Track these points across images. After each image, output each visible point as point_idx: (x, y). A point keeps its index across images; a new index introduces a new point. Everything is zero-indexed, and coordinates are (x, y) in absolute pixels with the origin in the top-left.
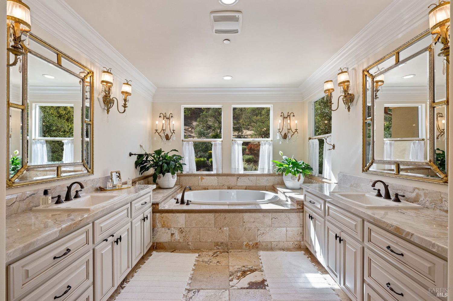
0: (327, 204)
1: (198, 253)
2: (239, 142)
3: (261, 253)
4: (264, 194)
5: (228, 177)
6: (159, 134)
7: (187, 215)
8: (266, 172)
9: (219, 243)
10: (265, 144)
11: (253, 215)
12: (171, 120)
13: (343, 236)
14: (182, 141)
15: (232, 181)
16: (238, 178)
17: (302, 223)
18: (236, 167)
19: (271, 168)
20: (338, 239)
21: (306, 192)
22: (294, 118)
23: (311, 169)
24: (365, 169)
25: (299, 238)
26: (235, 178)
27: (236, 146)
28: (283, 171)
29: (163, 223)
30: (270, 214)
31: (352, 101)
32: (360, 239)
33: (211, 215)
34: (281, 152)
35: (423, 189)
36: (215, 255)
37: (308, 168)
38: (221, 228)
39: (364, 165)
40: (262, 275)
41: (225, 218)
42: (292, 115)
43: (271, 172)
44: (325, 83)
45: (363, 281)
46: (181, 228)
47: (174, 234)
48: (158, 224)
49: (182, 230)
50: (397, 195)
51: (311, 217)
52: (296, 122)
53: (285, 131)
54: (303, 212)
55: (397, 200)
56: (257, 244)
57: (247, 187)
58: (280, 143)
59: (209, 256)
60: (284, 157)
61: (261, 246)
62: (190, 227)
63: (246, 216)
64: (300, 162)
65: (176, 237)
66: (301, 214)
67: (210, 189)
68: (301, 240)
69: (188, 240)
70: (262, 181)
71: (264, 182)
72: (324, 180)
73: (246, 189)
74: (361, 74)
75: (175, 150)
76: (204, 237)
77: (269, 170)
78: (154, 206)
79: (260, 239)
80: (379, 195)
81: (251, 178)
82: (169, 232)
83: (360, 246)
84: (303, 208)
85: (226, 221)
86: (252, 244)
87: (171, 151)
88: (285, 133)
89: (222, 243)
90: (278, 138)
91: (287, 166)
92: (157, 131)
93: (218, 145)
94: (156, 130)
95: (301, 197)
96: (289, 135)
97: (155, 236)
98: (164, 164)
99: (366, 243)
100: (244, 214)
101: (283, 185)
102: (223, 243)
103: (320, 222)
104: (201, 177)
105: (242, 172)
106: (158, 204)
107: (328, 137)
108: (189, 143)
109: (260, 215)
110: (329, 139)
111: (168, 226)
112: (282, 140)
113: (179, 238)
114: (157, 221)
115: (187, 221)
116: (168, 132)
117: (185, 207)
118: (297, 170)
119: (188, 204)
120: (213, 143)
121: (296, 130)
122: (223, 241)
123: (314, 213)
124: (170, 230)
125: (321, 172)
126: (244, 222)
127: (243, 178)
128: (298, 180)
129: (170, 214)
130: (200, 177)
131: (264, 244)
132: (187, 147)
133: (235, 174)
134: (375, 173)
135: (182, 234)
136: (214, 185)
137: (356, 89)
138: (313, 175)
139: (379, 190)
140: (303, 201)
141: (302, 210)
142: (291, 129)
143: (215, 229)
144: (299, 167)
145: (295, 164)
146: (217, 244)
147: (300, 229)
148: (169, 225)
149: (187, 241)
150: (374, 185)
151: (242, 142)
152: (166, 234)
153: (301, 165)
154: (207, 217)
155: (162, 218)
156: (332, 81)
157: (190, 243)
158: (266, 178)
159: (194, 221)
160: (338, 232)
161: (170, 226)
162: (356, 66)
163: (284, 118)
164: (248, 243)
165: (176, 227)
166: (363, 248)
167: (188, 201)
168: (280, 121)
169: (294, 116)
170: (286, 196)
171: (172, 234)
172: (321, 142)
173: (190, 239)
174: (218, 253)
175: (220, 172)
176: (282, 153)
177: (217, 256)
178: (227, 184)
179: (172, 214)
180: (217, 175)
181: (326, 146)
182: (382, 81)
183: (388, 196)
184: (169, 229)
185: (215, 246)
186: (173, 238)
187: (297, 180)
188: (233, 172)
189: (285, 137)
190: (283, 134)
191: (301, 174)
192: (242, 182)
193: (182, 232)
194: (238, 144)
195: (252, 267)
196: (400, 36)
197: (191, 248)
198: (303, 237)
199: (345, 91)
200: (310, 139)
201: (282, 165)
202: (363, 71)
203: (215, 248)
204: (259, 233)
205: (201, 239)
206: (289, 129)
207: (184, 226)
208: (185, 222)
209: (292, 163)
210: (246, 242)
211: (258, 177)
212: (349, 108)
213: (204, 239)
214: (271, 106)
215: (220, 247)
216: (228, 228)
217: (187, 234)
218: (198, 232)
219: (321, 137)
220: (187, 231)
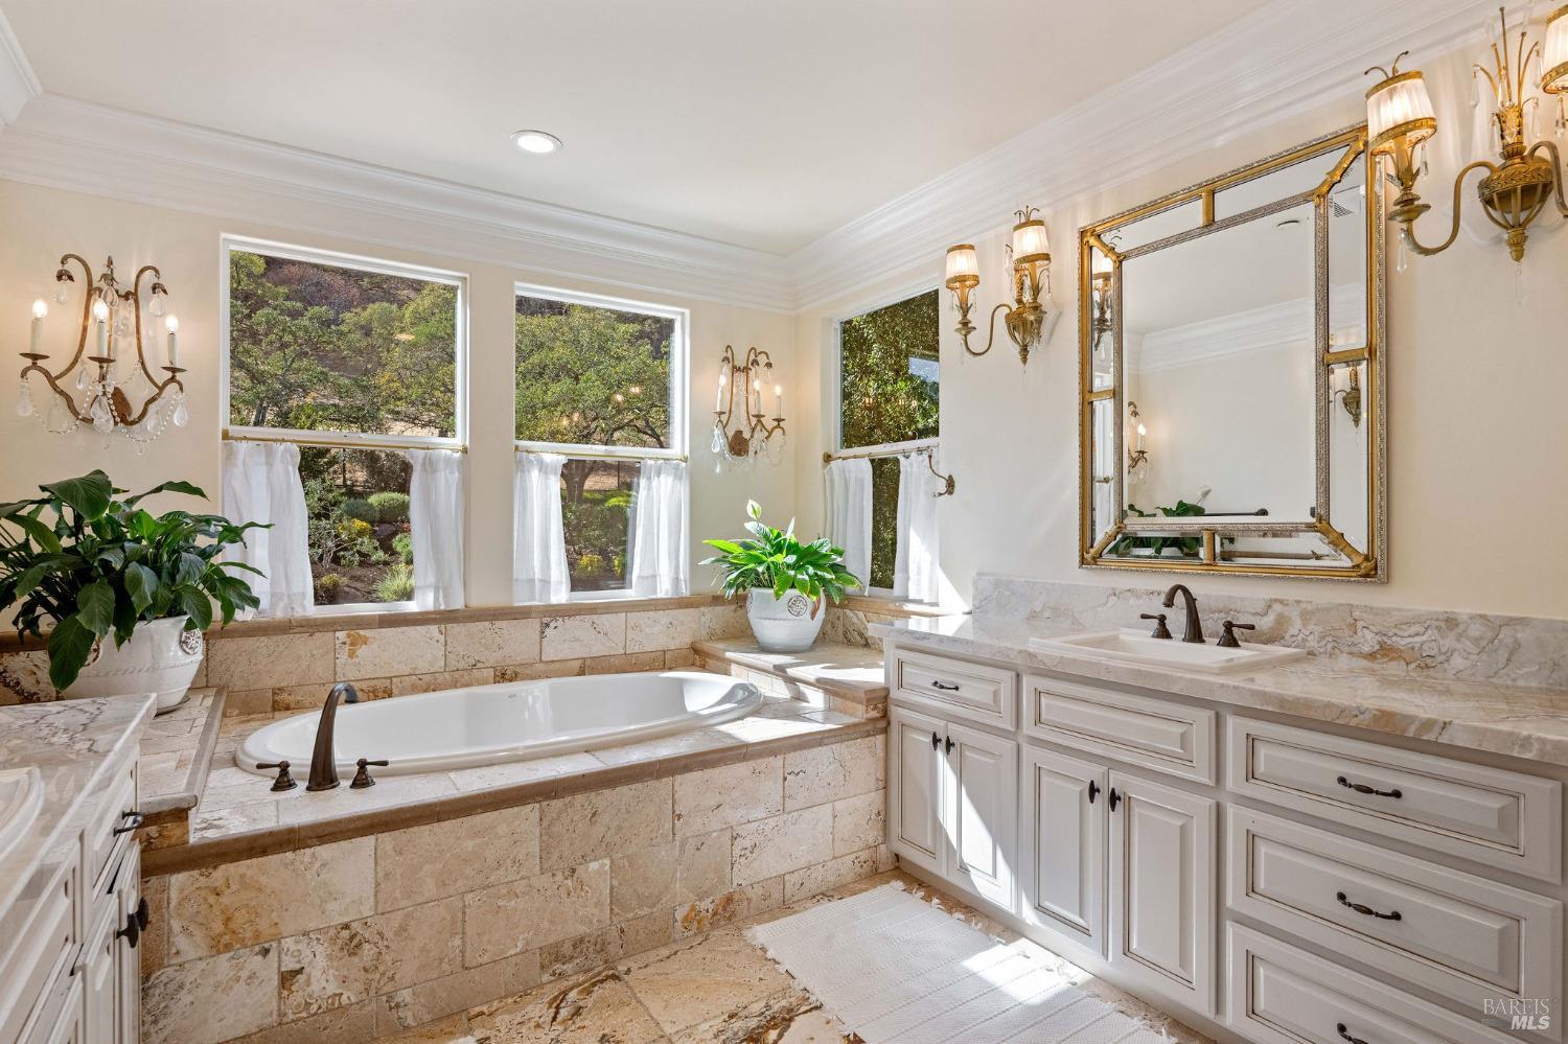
0: (1031, 682)
1: (469, 1032)
2: (548, 458)
3: (761, 933)
4: (681, 682)
5: (498, 624)
6: (55, 388)
7: (387, 839)
8: (664, 589)
9: (567, 949)
10: (659, 474)
11: (716, 775)
12: (152, 305)
13: (1129, 784)
14: (226, 436)
15: (518, 641)
16: (547, 625)
17: (881, 776)
18: (538, 575)
19: (684, 574)
22: (769, 372)
24: (1092, 554)
25: (872, 835)
26: (534, 625)
27: (535, 474)
28: (751, 578)
29: (218, 927)
30: (777, 762)
32: (1205, 780)
33: (526, 816)
34: (752, 506)
35: (1298, 602)
36: (564, 1013)
38: (574, 871)
39: (1085, 543)
40: (828, 1023)
41: (594, 815)
42: (762, 360)
43: (685, 591)
44: (949, 251)
46: (346, 927)
47: (300, 971)
48: (181, 942)
49: (352, 938)
50: (1229, 626)
51: (943, 743)
52: (778, 390)
53: (740, 421)
54: (885, 731)
55: (1230, 641)
56: (729, 900)
57: (588, 662)
58: (718, 470)
59: (538, 1026)
60: (754, 527)
61: (745, 903)
62: (403, 903)
63: (687, 783)
64: (818, 544)
65: (315, 987)
66: (880, 738)
67: (401, 694)
68: (880, 839)
69: (392, 979)
70: (648, 631)
71: (658, 633)
72: (909, 607)
73: (582, 672)
74: (1077, 241)
75: (185, 487)
76: (486, 938)
77: (676, 580)
78: (153, 830)
79: (742, 876)
80: (1163, 633)
81: (604, 620)
82: (268, 970)
83: (1207, 803)
84: (885, 715)
85: (598, 831)
86: (711, 907)
87: (159, 490)
88: (739, 433)
89: (579, 942)
90: (717, 450)
91: (777, 558)
92: (40, 363)
93: (442, 465)
94: (35, 357)
95: (873, 676)
96: (755, 442)
97: (155, 1022)
98: (134, 565)
99: (1235, 788)
100: (679, 778)
102: (582, 940)
103: (988, 754)
104: (349, 636)
105: (561, 594)
106: (180, 814)
107: (921, 451)
108: (269, 453)
109: (741, 769)
111: (257, 935)
112: (727, 457)
113: (332, 989)
114: (176, 925)
115: (387, 875)
116: (124, 374)
117: (343, 803)
118: (813, 576)
119: (361, 781)
120: (416, 458)
121: (779, 420)
122: (582, 929)
123: (951, 726)
124: (273, 955)
125: (882, 580)
126: (679, 817)
127: (570, 623)
128: (813, 617)
129: (273, 860)
130: (342, 635)
131: (755, 893)
132: (259, 473)
133: (531, 607)
135: (355, 960)
136: (423, 667)
138: (853, 591)
139: (1161, 620)
140: (887, 690)
141: (882, 724)
142: (759, 418)
143: (546, 879)
144: (822, 562)
145: (805, 554)
146: (554, 955)
147: (876, 798)
148: (263, 925)
149: (389, 988)
151: (563, 459)
152: (241, 987)
153: (822, 555)
154: (502, 829)
155: (212, 899)
156: (972, 247)
157: (405, 995)
158: (664, 617)
159: (427, 867)
160: (1095, 772)
161: (273, 931)
163: (736, 369)
164: (693, 908)
165: (313, 925)
166: (1221, 807)
167: (362, 764)
168: (723, 380)
169: (769, 365)
170: (792, 681)
171: (287, 978)
172: (885, 470)
173: (406, 972)
174: (573, 995)
175: (459, 603)
176: (756, 506)
177: (578, 1012)
178: (493, 657)
179: (289, 855)
180: (442, 617)
183: (1195, 634)
184: (265, 952)
185: (542, 967)
186: (297, 998)
187: (807, 615)
188: (521, 601)
189: (738, 445)
190: (731, 434)
191: (822, 592)
192: (563, 642)
193: (353, 945)
194: (544, 468)
195: (768, 1007)
196: (1220, 141)
197: (410, 1021)
198: (885, 829)
200: (828, 458)
201: (761, 560)
202: (1083, 233)
203: (546, 977)
204: (737, 852)
205: (467, 954)
206: (753, 411)
207: (367, 911)
208: (378, 884)
209: (792, 549)
210: (687, 907)
211: (634, 617)
212: (1024, 350)
213: (485, 950)
214: (683, 314)
215: (568, 968)
216: (607, 862)
217: (384, 950)
218: (454, 923)
219: (882, 450)
220: (389, 934)
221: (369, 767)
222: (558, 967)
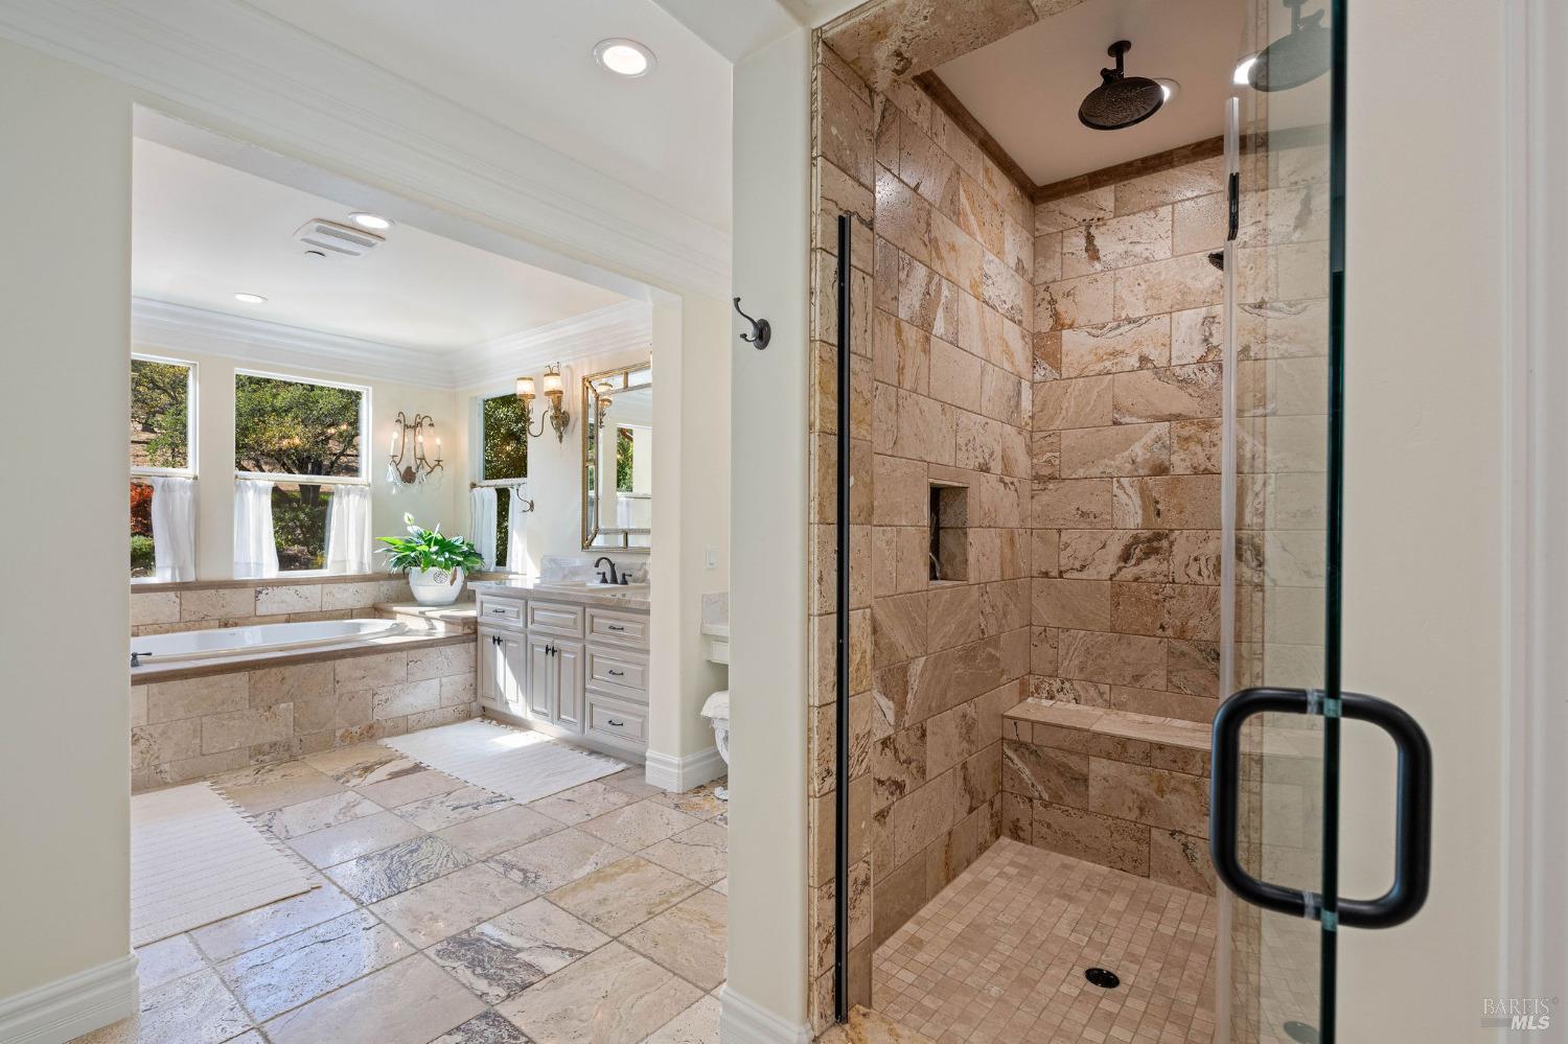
0: (531, 604)
2: (261, 483)
5: (222, 591)
7: (155, 687)
8: (352, 569)
9: (266, 748)
10: (348, 494)
11: (362, 660)
13: (558, 644)
15: (237, 602)
16: (260, 592)
17: (473, 664)
18: (253, 560)
19: (367, 559)
20: (550, 652)
21: (484, 597)
22: (431, 430)
23: (479, 556)
24: (586, 544)
25: (466, 696)
26: (249, 592)
27: (250, 495)
28: (409, 561)
30: (404, 655)
31: (567, 425)
32: (579, 636)
33: (241, 678)
34: (407, 516)
36: (262, 772)
37: (472, 554)
38: (270, 707)
39: (584, 538)
40: (409, 761)
41: (283, 679)
42: (426, 422)
43: (368, 571)
44: (518, 379)
45: (585, 689)
50: (624, 575)
51: (497, 640)
52: (438, 441)
53: (409, 461)
54: (476, 640)
55: (625, 582)
56: (371, 727)
57: (293, 616)
58: (394, 492)
59: (246, 776)
60: (413, 529)
61: (381, 730)
62: (164, 720)
63: (343, 666)
64: (457, 540)
66: (472, 645)
67: (146, 635)
68: (472, 699)
69: (158, 757)
70: (339, 596)
71: (347, 597)
72: (512, 576)
73: (288, 621)
74: (581, 384)
76: (215, 740)
77: (361, 563)
79: (379, 715)
80: (604, 581)
81: (304, 589)
83: (580, 645)
84: (476, 630)
85: (286, 687)
86: (359, 731)
88: (409, 468)
89: (273, 745)
90: (391, 479)
91: (426, 548)
93: (177, 487)
95: (471, 613)
96: (421, 474)
99: (589, 637)
100: (338, 662)
101: (408, 598)
102: (275, 744)
103: (514, 642)
105: (271, 572)
107: (519, 485)
109: (379, 659)
110: (521, 490)
112: (400, 484)
115: (155, 705)
118: (451, 559)
119: (135, 665)
120: (158, 483)
121: (439, 461)
122: (274, 738)
123: (504, 631)
125: (502, 560)
126: (338, 682)
127: (278, 591)
128: (452, 583)
131: (390, 723)
133: (247, 581)
134: (599, 549)
135: (136, 747)
137: (573, 404)
138: (483, 569)
139: (604, 574)
140: (478, 618)
141: (474, 636)
142: (424, 459)
143: (253, 711)
144: (455, 551)
145: (445, 546)
146: (257, 751)
147: (470, 677)
149: (156, 762)
150: (597, 565)
151: (272, 484)
153: (458, 547)
154: (225, 684)
156: (531, 379)
157: (166, 767)
158: (352, 587)
159: (179, 702)
160: (548, 641)
162: (572, 364)
163: (406, 427)
164: (347, 731)
166: (585, 646)
168: (395, 435)
170: (428, 619)
172: (503, 495)
173: (167, 754)
174: (268, 767)
175: (191, 577)
176: (411, 516)
177: (270, 771)
178: (219, 613)
180: (180, 587)
181: (515, 505)
182: (610, 401)
183: (614, 581)
185: (250, 757)
187: (448, 582)
188: (239, 576)
189: (408, 476)
190: (402, 469)
191: (459, 569)
192: (275, 602)
193: (134, 740)
194: (258, 490)
195: (378, 759)
196: (632, 349)
197: (169, 780)
198: (476, 693)
199: (557, 408)
200: (473, 486)
201: (413, 550)
202: (584, 379)
203: (252, 762)
204: (376, 702)
205: (204, 748)
206: (419, 456)
207: (143, 722)
208: (149, 710)
209: (437, 542)
210: (343, 730)
211: (328, 587)
212: (561, 437)
213: (215, 746)
214: (368, 390)
215: (267, 758)
216: (292, 704)
217: (153, 743)
218: (195, 731)
219: (502, 482)
220: (156, 735)
221: (139, 658)
222: (260, 757)
